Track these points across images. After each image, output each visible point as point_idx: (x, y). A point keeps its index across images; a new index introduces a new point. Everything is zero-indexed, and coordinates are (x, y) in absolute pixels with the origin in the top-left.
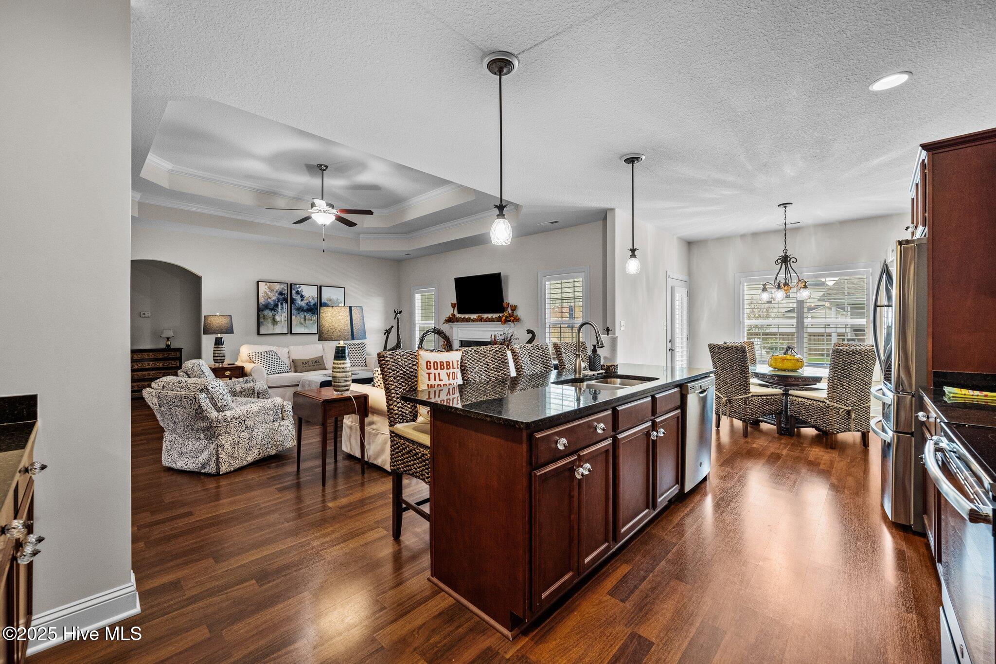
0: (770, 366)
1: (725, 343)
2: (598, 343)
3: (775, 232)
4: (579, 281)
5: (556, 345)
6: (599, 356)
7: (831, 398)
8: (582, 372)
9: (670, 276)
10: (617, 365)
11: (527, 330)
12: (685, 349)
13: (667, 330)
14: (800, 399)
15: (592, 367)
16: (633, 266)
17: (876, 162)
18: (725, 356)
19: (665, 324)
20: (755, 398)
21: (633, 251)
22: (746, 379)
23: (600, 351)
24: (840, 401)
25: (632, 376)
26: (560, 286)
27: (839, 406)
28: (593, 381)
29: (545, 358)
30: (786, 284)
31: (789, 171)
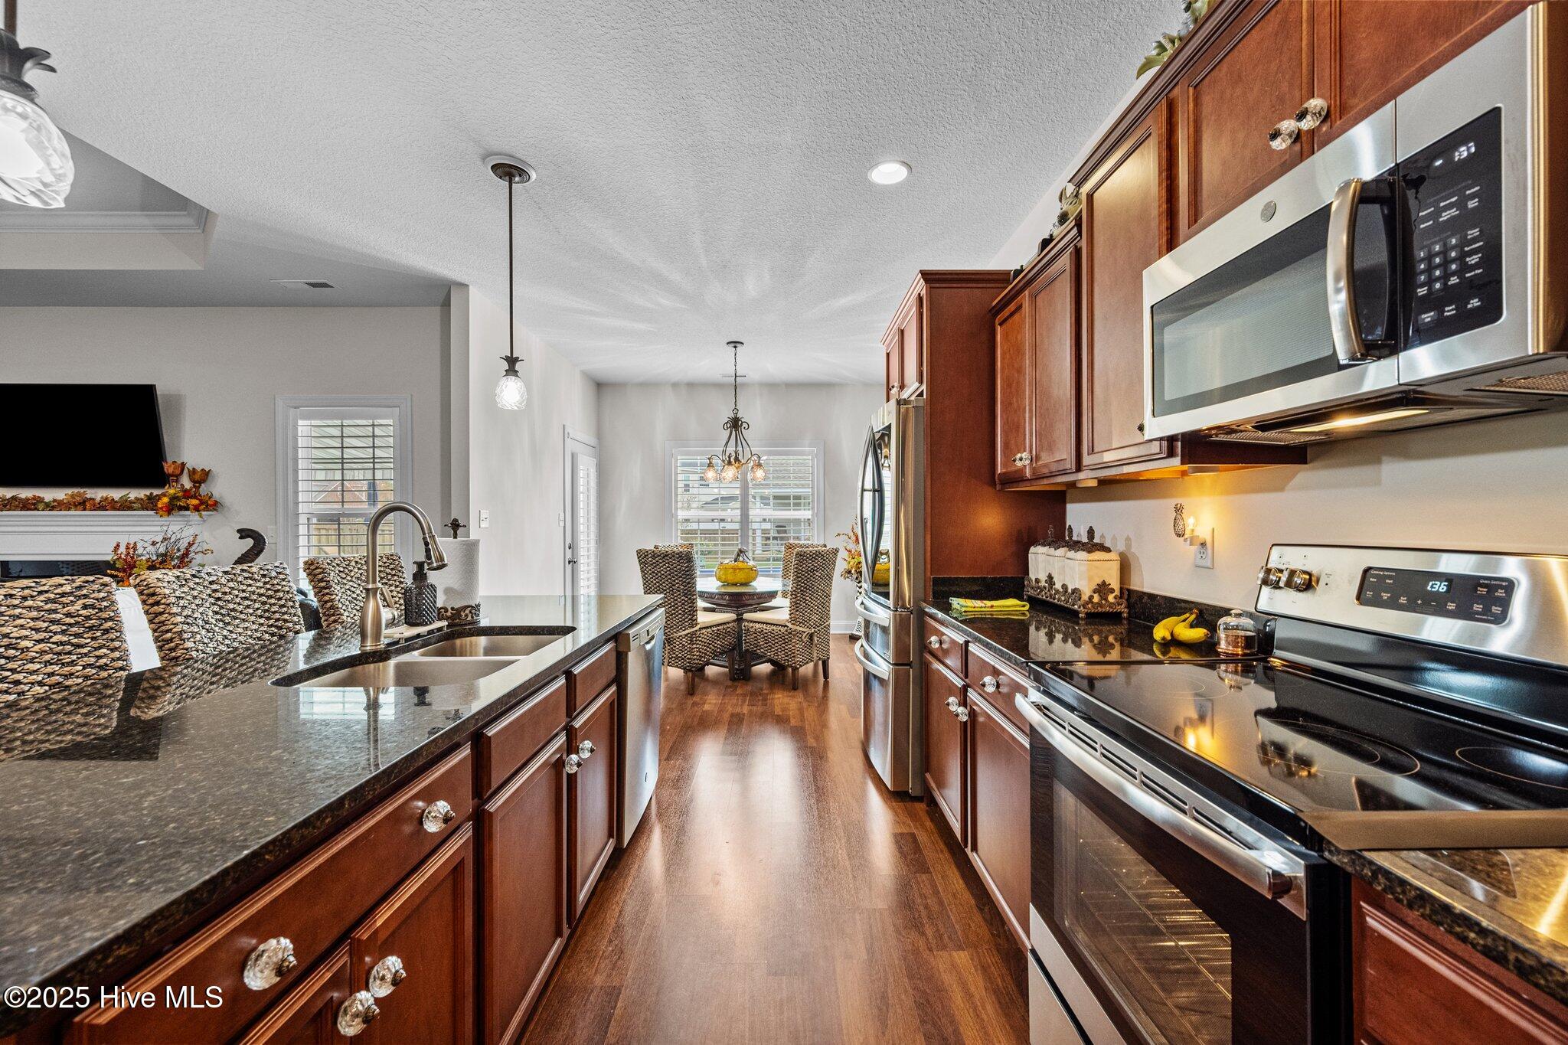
0: (719, 579)
1: (656, 547)
2: (428, 557)
3: (718, 386)
4: (387, 425)
5: (312, 564)
6: (434, 588)
7: (794, 619)
8: (385, 632)
9: (571, 436)
10: (478, 606)
11: (239, 531)
12: (593, 558)
13: (564, 527)
14: (758, 626)
15: (413, 615)
16: (511, 393)
17: (843, 302)
18: (663, 569)
19: (562, 518)
20: (704, 631)
21: (512, 361)
22: (693, 602)
23: (433, 577)
24: (802, 623)
25: (515, 627)
26: (336, 432)
27: (801, 629)
28: (416, 653)
29: (273, 601)
30: (737, 459)
31: (751, 287)
